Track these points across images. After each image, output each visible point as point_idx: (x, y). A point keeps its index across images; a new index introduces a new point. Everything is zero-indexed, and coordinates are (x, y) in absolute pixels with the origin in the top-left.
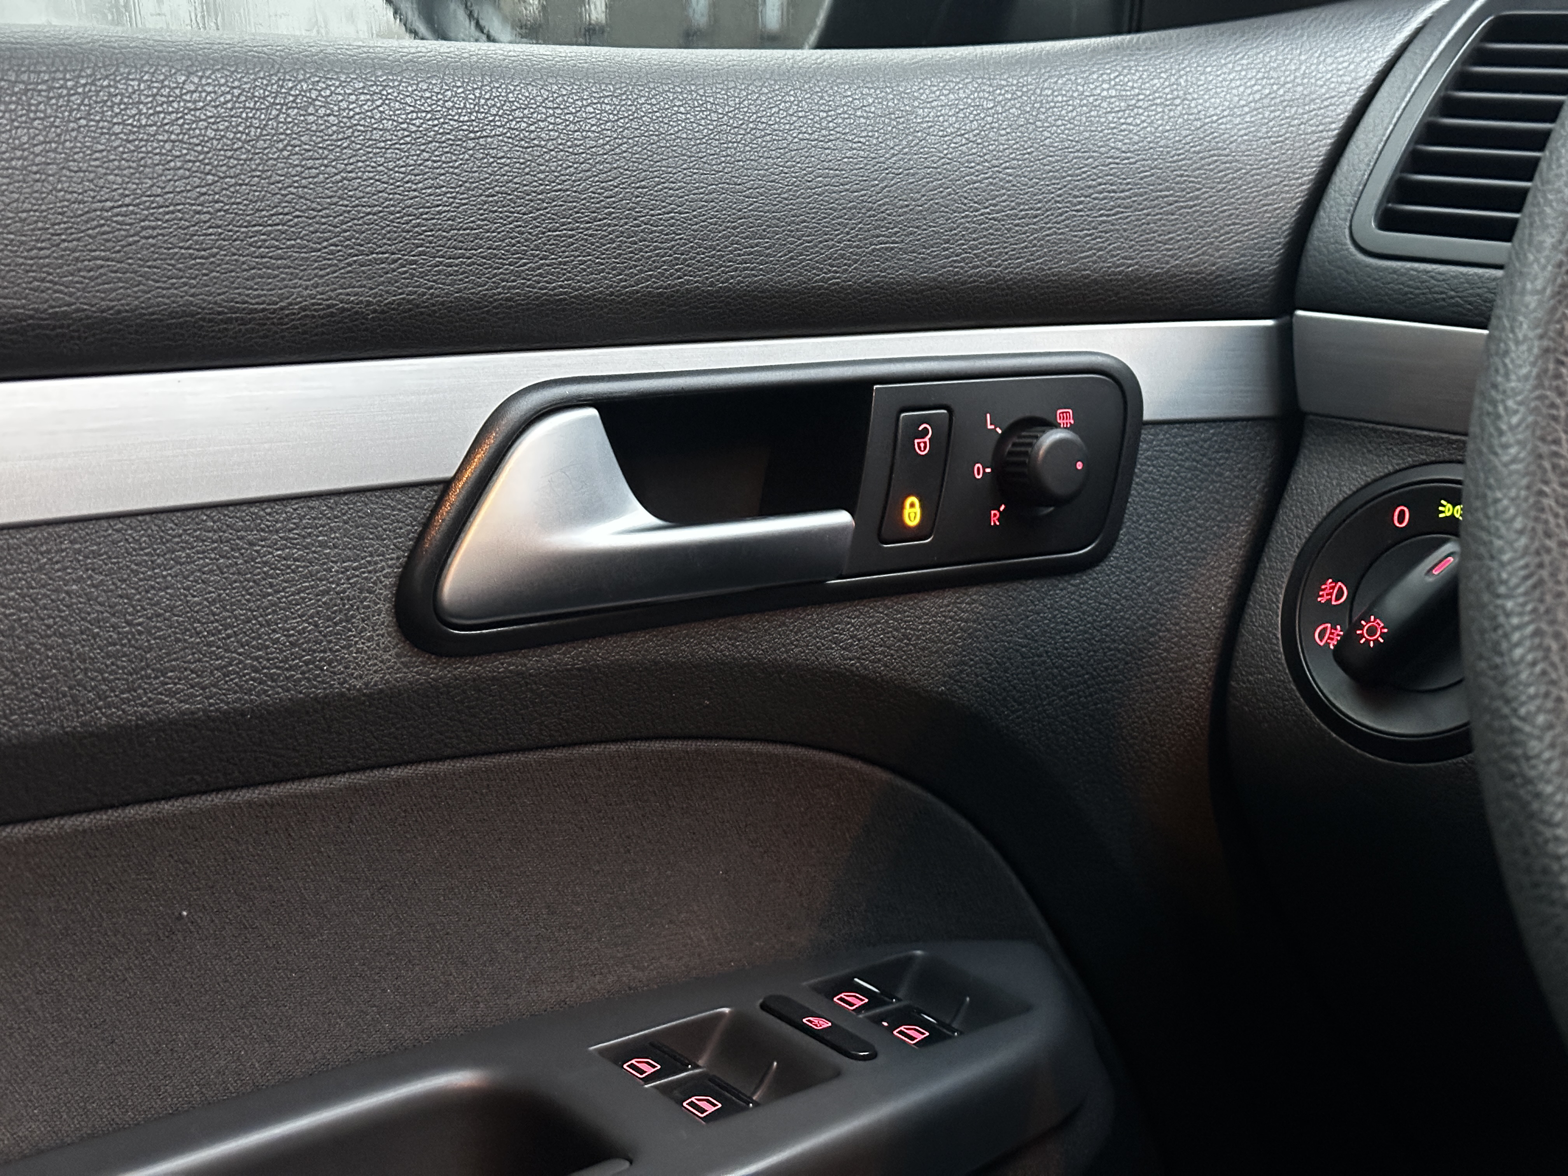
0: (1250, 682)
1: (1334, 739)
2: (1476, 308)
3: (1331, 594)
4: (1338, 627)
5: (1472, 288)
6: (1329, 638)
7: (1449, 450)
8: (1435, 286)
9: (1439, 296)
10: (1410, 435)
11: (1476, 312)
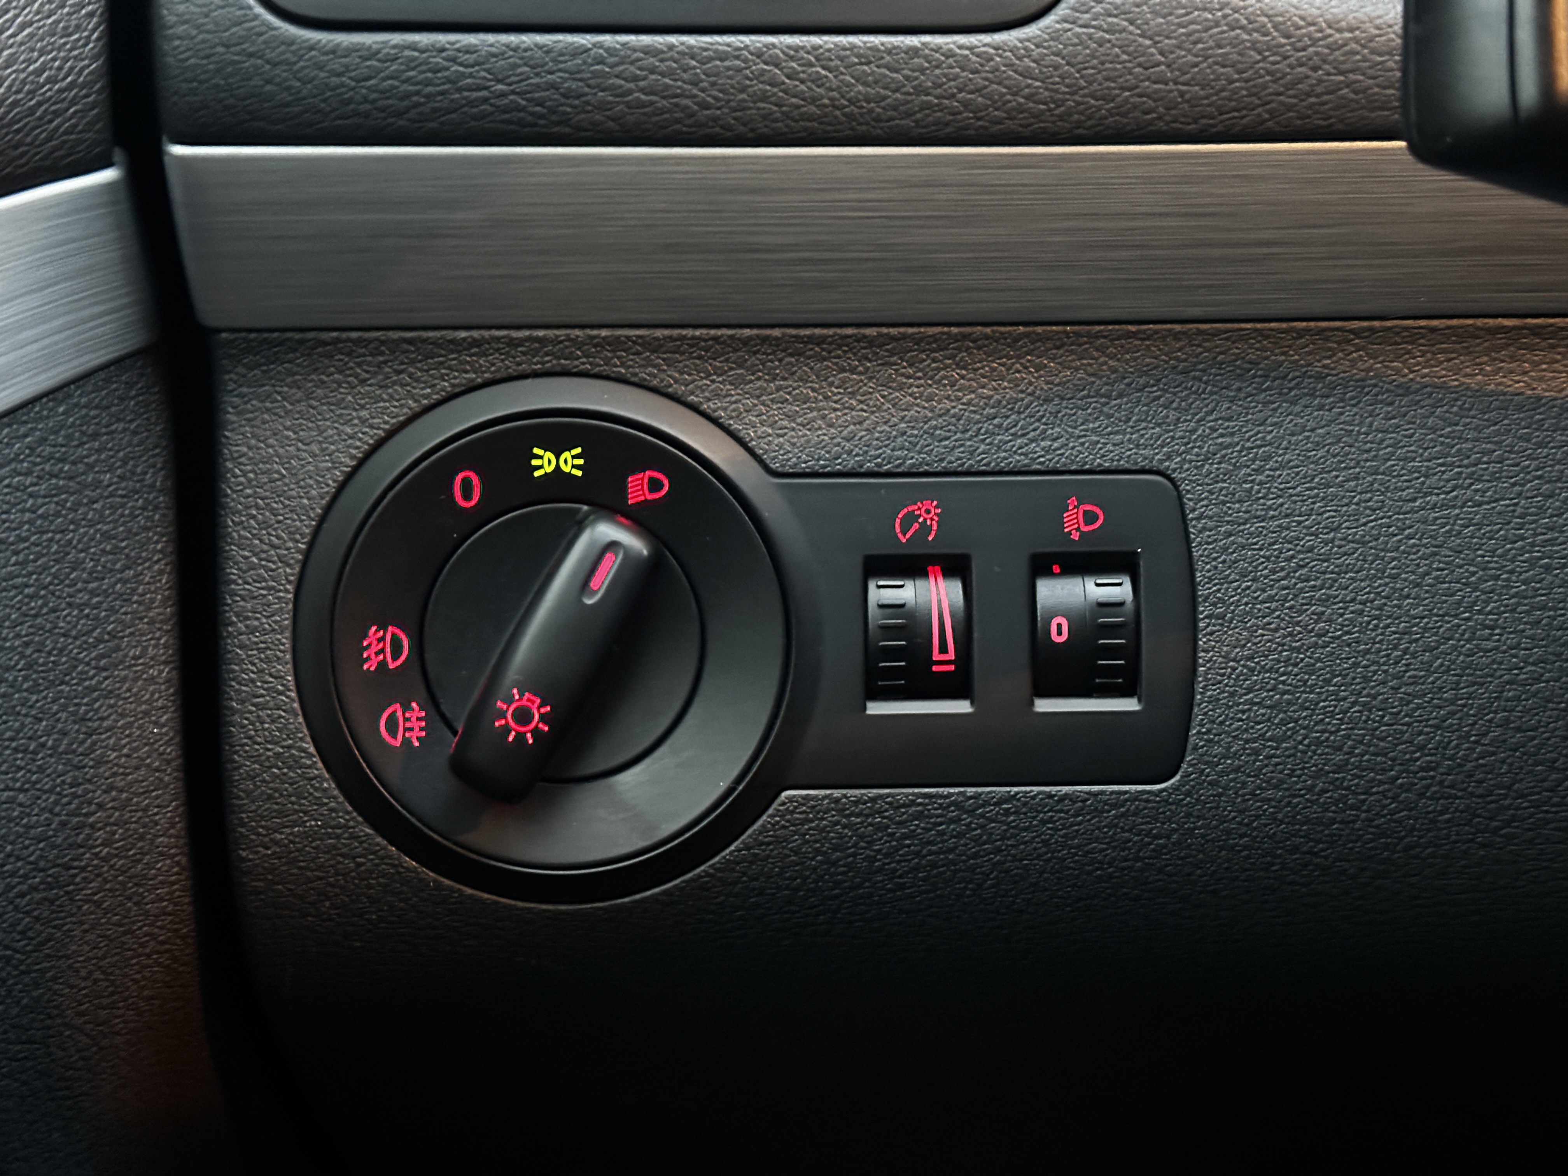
0: (277, 843)
1: (471, 897)
2: (553, 111)
3: (382, 651)
4: (414, 705)
5: (537, 75)
6: (406, 730)
7: (514, 357)
8: (463, 76)
9: (475, 95)
10: (435, 343)
11: (554, 118)
